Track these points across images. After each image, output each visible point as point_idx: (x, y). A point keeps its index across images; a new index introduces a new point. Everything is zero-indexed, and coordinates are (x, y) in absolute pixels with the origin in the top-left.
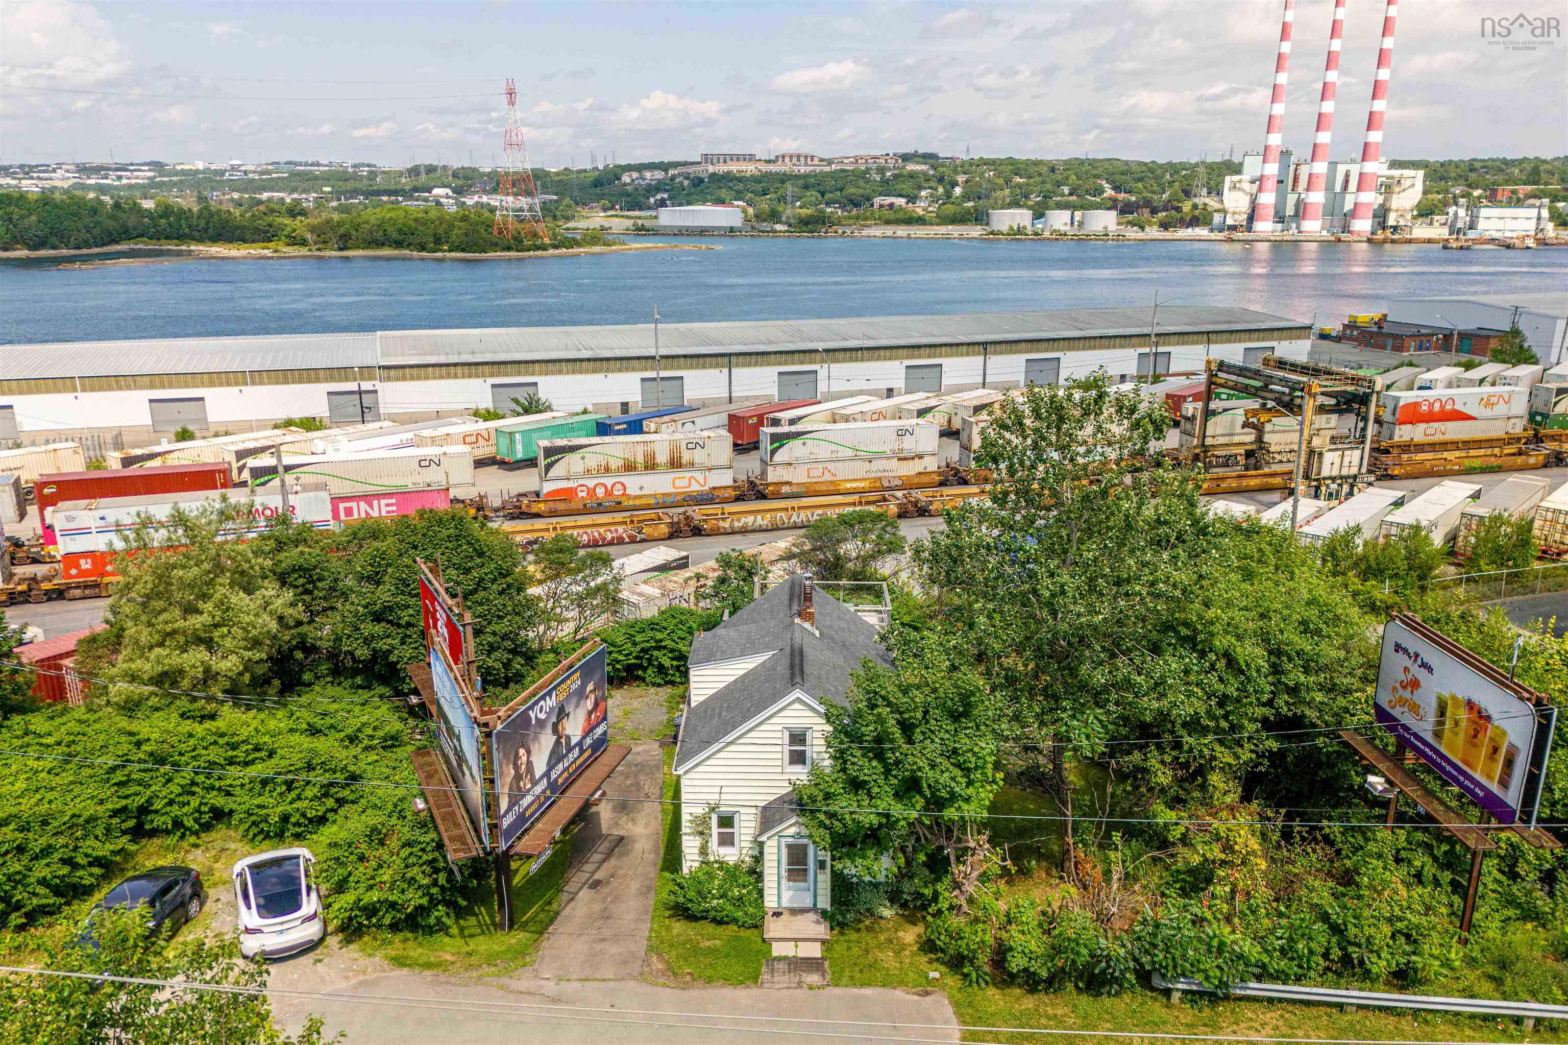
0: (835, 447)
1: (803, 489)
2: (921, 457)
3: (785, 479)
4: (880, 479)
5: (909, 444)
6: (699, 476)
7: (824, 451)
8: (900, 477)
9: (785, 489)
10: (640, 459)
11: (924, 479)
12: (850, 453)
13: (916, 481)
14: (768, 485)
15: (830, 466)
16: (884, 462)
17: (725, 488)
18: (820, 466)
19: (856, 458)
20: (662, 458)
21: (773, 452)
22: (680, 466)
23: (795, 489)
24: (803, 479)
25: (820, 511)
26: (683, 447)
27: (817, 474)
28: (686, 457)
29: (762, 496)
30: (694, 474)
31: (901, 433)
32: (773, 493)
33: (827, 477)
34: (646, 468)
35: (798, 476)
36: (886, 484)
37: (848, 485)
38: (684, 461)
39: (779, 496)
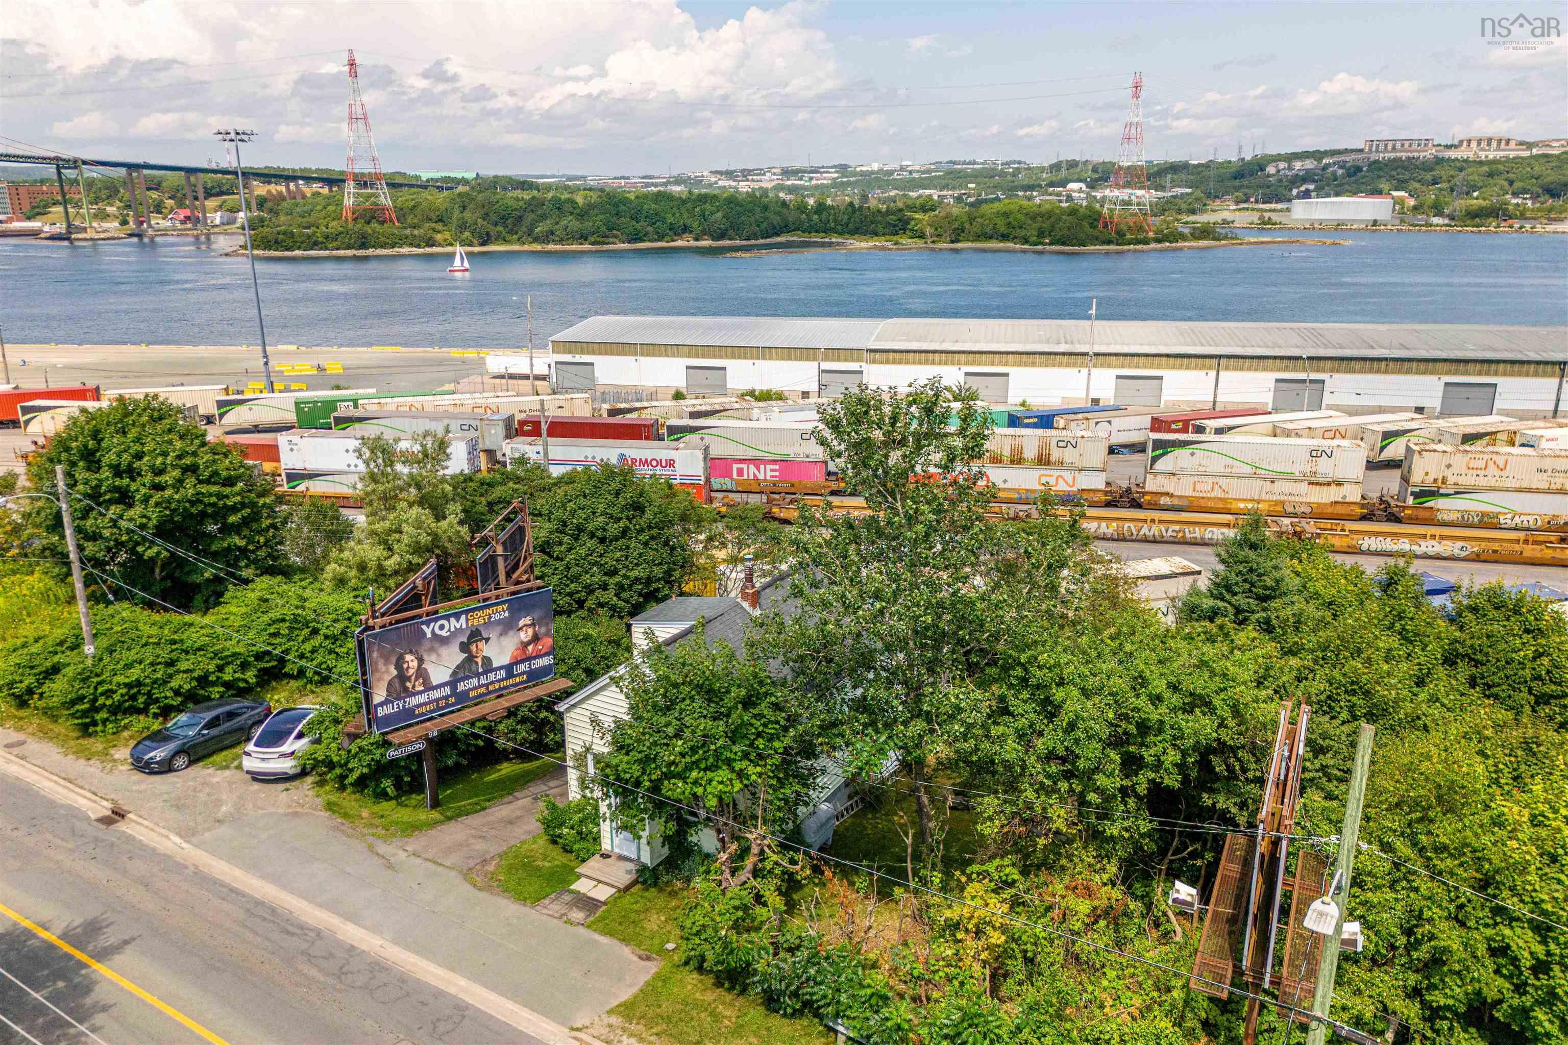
0: (1230, 461)
1: (1185, 503)
2: (1339, 484)
3: (1165, 490)
4: (1283, 503)
5: (1324, 467)
6: (1068, 475)
7: (1216, 465)
8: (1308, 504)
9: (1163, 501)
10: (1007, 452)
11: (1340, 510)
12: (1247, 470)
13: (1330, 510)
14: (1144, 494)
15: (1223, 482)
16: (1292, 484)
17: (1094, 491)
18: (1210, 480)
19: (1254, 476)
20: (1030, 453)
21: (1154, 460)
22: (1048, 463)
23: (1176, 502)
24: (1189, 492)
25: (1177, 528)
26: (1054, 443)
27: (1205, 489)
28: (1056, 454)
29: (1136, 504)
30: (1062, 473)
31: (1315, 454)
32: (1149, 503)
33: (1218, 493)
34: (1012, 462)
35: (1183, 488)
36: (1290, 509)
37: (1242, 505)
38: (1053, 459)
39: (1155, 507)
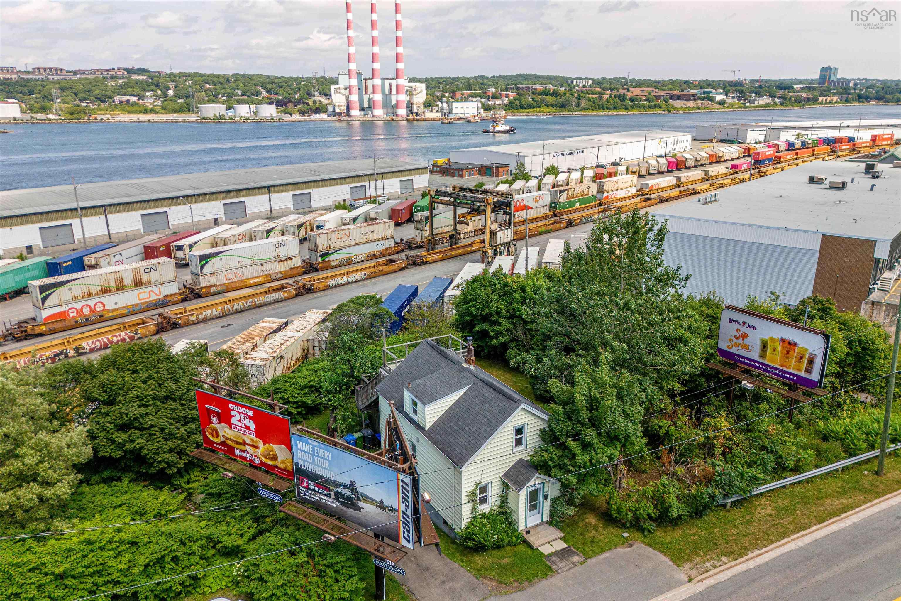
0: (240, 259)
1: (224, 288)
2: (291, 259)
3: (212, 283)
4: (270, 275)
5: (283, 252)
6: (155, 289)
7: (233, 263)
8: (281, 272)
9: (213, 290)
10: (113, 284)
11: (295, 271)
12: (249, 261)
13: (290, 273)
14: (202, 288)
15: (239, 271)
16: (271, 264)
17: (174, 295)
18: (233, 272)
19: (254, 264)
20: (128, 281)
21: (202, 267)
22: (141, 284)
23: (219, 289)
24: (224, 282)
25: (251, 300)
26: (142, 271)
27: (232, 278)
28: (145, 278)
29: (199, 296)
30: (151, 288)
31: (278, 246)
32: (205, 293)
33: (238, 278)
34: (118, 289)
35: (220, 280)
36: (273, 277)
37: (251, 281)
38: (144, 281)
39: (209, 294)
